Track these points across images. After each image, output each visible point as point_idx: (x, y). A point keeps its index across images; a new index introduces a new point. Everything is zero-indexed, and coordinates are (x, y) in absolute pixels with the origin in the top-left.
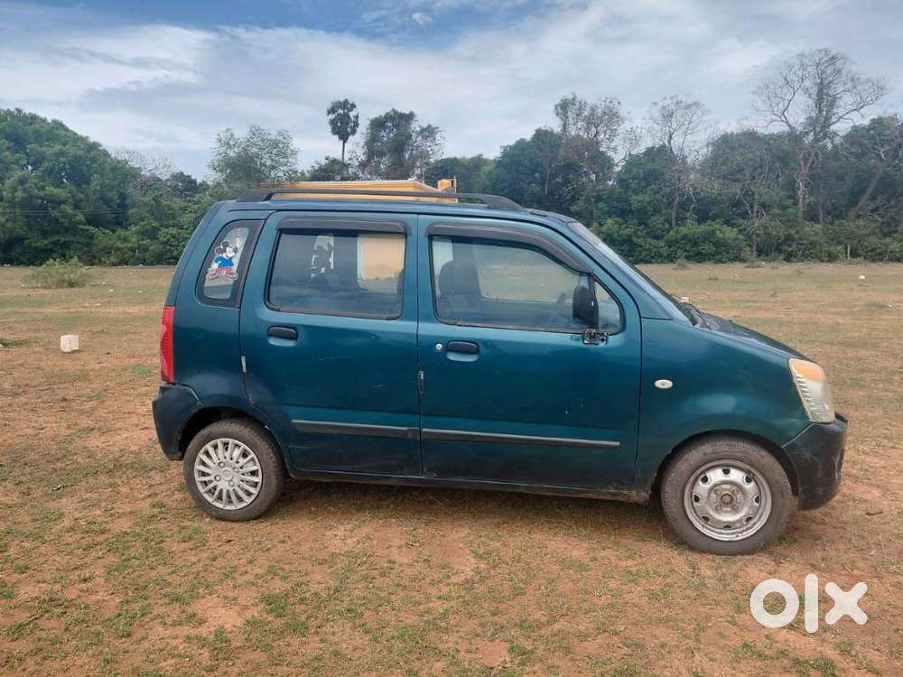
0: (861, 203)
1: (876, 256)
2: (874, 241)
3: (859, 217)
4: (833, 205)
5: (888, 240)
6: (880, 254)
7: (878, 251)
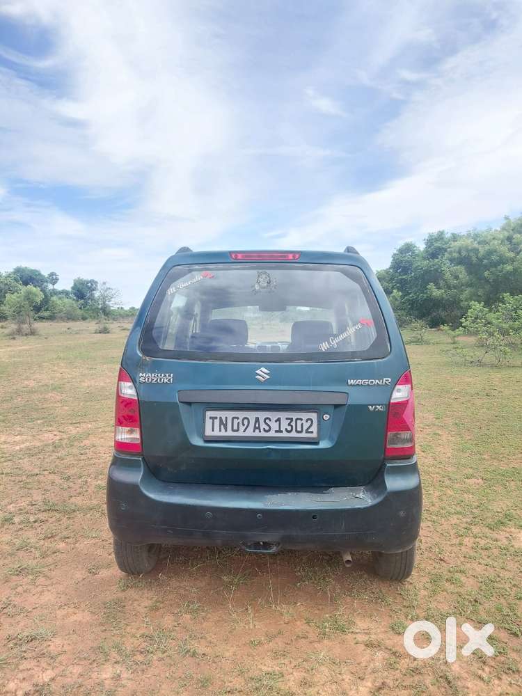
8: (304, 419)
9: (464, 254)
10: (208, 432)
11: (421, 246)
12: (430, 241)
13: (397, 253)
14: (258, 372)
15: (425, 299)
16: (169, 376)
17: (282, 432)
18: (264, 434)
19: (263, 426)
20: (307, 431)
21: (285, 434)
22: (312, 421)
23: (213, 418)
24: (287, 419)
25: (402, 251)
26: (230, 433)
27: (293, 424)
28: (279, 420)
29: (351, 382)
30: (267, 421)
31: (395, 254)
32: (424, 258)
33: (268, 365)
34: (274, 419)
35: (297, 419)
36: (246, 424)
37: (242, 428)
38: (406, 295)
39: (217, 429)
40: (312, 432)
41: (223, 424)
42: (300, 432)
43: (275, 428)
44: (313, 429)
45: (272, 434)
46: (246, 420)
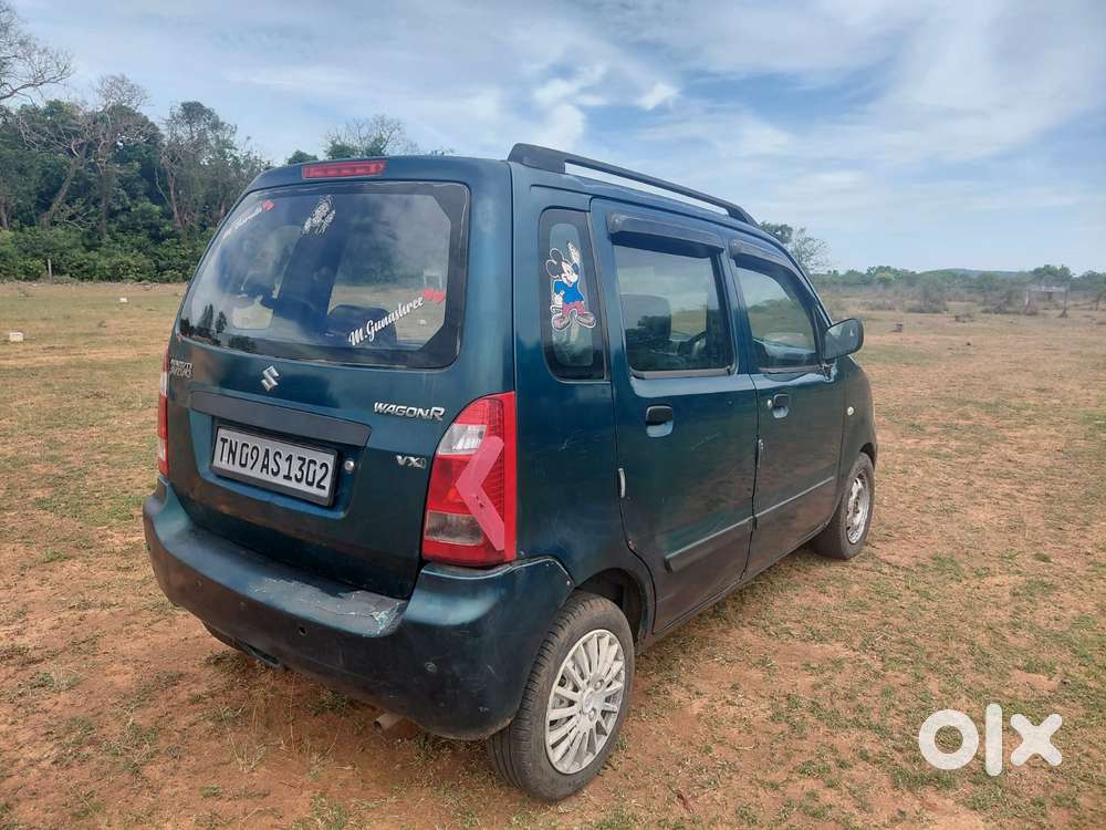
0: (54, 207)
1: (85, 273)
2: (78, 254)
3: (54, 224)
4: (18, 205)
5: (93, 255)
6: (87, 271)
7: (86, 267)
8: (319, 464)
10: (217, 463)
14: (265, 373)
16: (189, 367)
17: (290, 478)
18: (270, 478)
19: (272, 465)
20: (319, 486)
21: (293, 484)
22: (327, 468)
23: (224, 441)
24: (300, 458)
26: (237, 468)
27: (305, 468)
28: (289, 459)
29: (379, 406)
30: (277, 458)
33: (278, 363)
34: (284, 456)
35: (310, 462)
36: (255, 455)
37: (250, 463)
39: (225, 458)
40: (324, 488)
41: (232, 452)
42: (310, 484)
43: (284, 472)
44: (327, 483)
45: (279, 480)
46: (255, 451)
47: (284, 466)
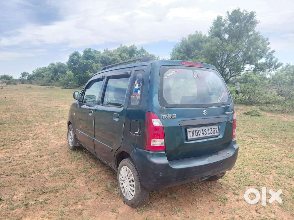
8: (215, 128)
9: (104, 59)
10: (189, 138)
11: (82, 53)
12: (86, 52)
13: (71, 55)
14: (204, 111)
15: (85, 77)
16: (175, 115)
18: (205, 136)
19: (204, 133)
20: (216, 133)
21: (210, 135)
22: (217, 129)
23: (190, 131)
24: (210, 129)
25: (73, 55)
26: (195, 137)
27: (212, 130)
28: (208, 130)
29: (226, 113)
30: (205, 130)
31: (70, 56)
32: (83, 59)
33: (206, 109)
34: (207, 130)
35: (213, 129)
36: (199, 132)
37: (199, 134)
38: (76, 75)
39: (191, 136)
40: (217, 133)
41: (193, 133)
42: (214, 133)
43: (208, 133)
44: (218, 131)
45: (207, 135)
46: (199, 131)
47: (207, 132)
